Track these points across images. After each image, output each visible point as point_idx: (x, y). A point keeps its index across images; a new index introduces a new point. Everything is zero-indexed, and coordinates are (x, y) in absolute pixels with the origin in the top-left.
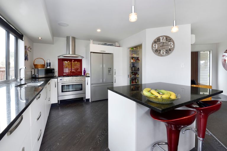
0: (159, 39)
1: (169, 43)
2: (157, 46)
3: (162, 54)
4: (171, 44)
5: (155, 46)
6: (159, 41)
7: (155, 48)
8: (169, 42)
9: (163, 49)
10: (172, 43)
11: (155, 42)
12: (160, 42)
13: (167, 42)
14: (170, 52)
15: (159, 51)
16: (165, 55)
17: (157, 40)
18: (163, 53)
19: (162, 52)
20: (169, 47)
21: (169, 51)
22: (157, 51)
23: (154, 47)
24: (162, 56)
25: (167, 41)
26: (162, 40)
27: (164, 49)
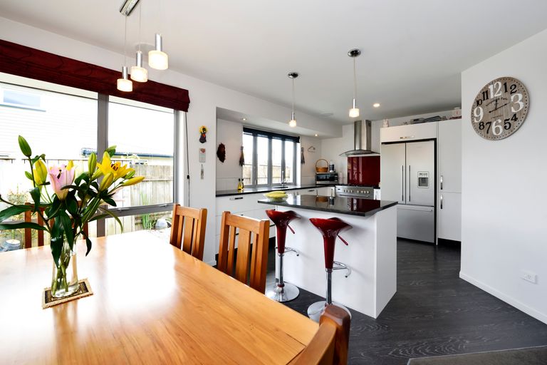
0: (487, 92)
1: (512, 97)
2: (481, 114)
3: (495, 134)
4: (517, 98)
5: (478, 112)
6: (487, 98)
7: (478, 119)
8: (511, 93)
9: (495, 118)
10: (520, 96)
11: (478, 103)
12: (489, 101)
13: (507, 95)
14: (516, 123)
15: (488, 125)
16: (505, 137)
17: (481, 98)
18: (497, 130)
19: (494, 127)
20: (513, 111)
21: (512, 123)
22: (482, 127)
23: (476, 115)
24: (494, 138)
25: (506, 91)
26: (495, 91)
27: (500, 116)
